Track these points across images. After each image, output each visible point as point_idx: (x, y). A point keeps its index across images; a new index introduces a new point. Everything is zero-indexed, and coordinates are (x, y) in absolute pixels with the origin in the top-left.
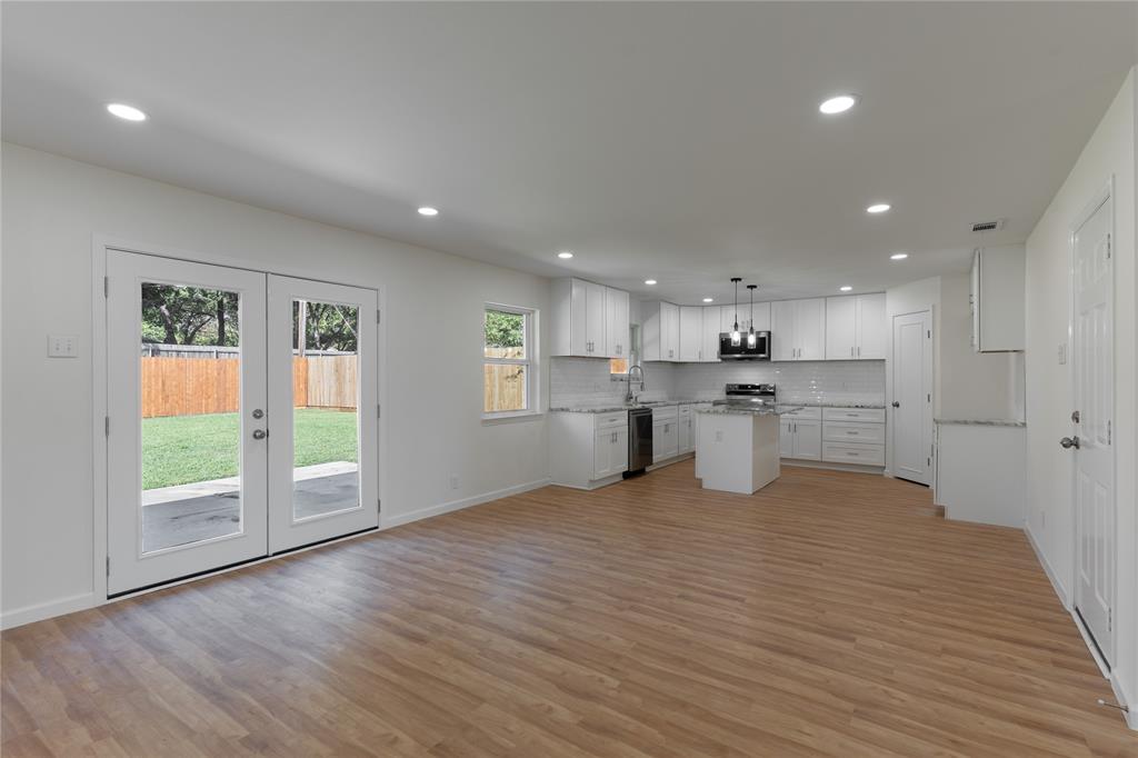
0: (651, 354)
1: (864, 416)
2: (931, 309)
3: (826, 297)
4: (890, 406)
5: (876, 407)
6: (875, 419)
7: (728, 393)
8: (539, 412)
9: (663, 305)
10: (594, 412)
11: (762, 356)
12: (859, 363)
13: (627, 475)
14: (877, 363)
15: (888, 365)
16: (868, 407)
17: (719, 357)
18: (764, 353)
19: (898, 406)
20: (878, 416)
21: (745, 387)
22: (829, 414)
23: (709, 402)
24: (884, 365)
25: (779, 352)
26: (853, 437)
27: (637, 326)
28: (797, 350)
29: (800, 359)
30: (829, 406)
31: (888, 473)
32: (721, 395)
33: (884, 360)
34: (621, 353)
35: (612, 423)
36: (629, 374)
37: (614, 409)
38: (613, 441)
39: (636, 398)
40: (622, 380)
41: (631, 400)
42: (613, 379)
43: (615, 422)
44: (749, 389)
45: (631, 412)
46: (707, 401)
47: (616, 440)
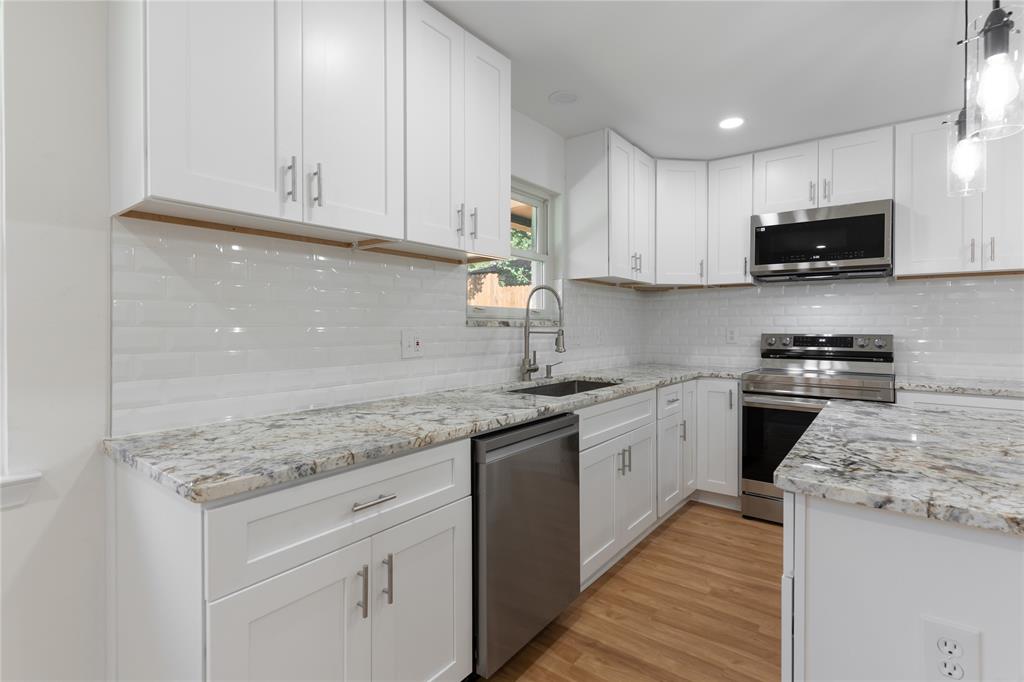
0: (588, 263)
7: (765, 355)
9: (616, 142)
21: (810, 339)
25: (909, 255)
27: (554, 196)
28: (982, 242)
32: (746, 359)
34: (474, 234)
35: (361, 518)
36: (528, 309)
37: (378, 450)
38: (365, 605)
39: (549, 369)
40: (506, 324)
41: (534, 375)
42: (479, 320)
43: (386, 509)
44: (822, 345)
45: (483, 444)
46: (723, 374)
47: (390, 592)
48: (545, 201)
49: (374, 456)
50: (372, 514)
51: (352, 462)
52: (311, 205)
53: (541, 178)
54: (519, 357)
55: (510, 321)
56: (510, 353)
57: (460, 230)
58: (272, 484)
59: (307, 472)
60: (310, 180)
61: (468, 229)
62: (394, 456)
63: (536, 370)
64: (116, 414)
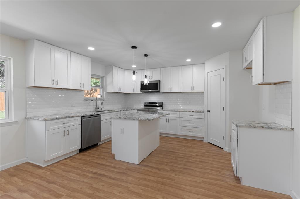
0: (110, 89)
1: (196, 116)
2: (225, 68)
3: (181, 66)
4: (206, 112)
5: (200, 112)
6: (200, 117)
7: (145, 106)
8: (13, 120)
9: (114, 68)
10: (45, 120)
11: (157, 90)
12: (194, 94)
13: (81, 150)
14: (201, 93)
15: (206, 94)
16: (197, 112)
17: (141, 91)
18: (158, 89)
19: (209, 112)
20: (201, 116)
21: (151, 103)
22: (183, 115)
23: (136, 110)
24: (204, 94)
25: (164, 88)
26: (191, 124)
28: (170, 88)
29: (171, 92)
30: (182, 111)
31: (205, 140)
32: (142, 107)
33: (204, 92)
34: (83, 87)
35: (64, 125)
36: (97, 98)
37: (66, 117)
38: (65, 135)
39: (101, 108)
40: (92, 101)
41: (98, 110)
42: (86, 100)
43: (68, 124)
44: (153, 104)
45: (83, 118)
46: (135, 109)
47: (68, 134)
48: (102, 78)
49: (66, 118)
50: (66, 125)
51: (63, 118)
52: (56, 85)
53: (100, 74)
54: (95, 106)
55: (93, 100)
56: (93, 106)
57: (81, 87)
58: (53, 119)
59: (57, 119)
60: (56, 81)
61: (82, 86)
62: (69, 118)
63: (98, 109)
64: (27, 113)
